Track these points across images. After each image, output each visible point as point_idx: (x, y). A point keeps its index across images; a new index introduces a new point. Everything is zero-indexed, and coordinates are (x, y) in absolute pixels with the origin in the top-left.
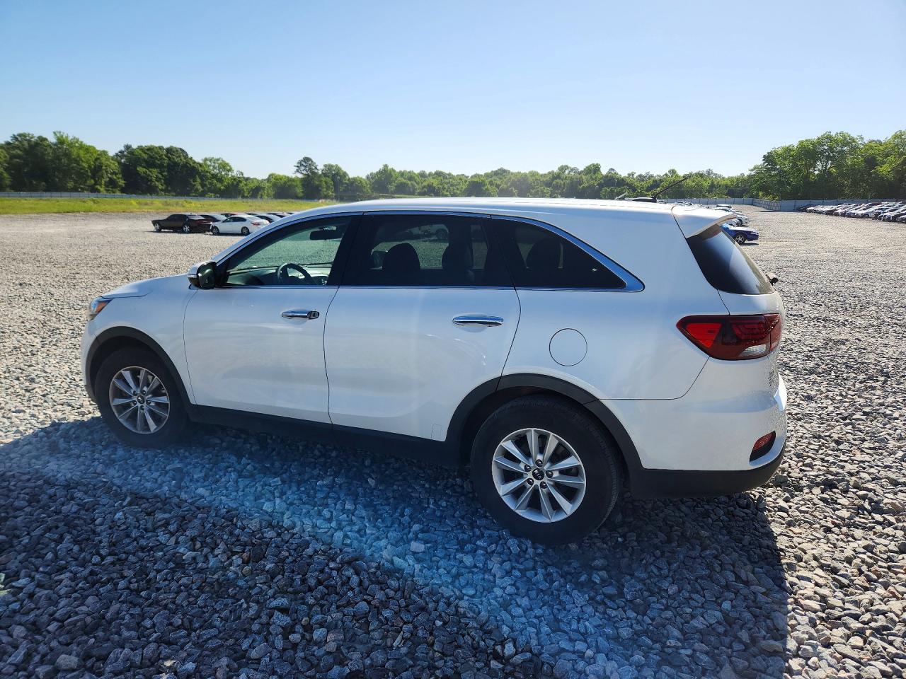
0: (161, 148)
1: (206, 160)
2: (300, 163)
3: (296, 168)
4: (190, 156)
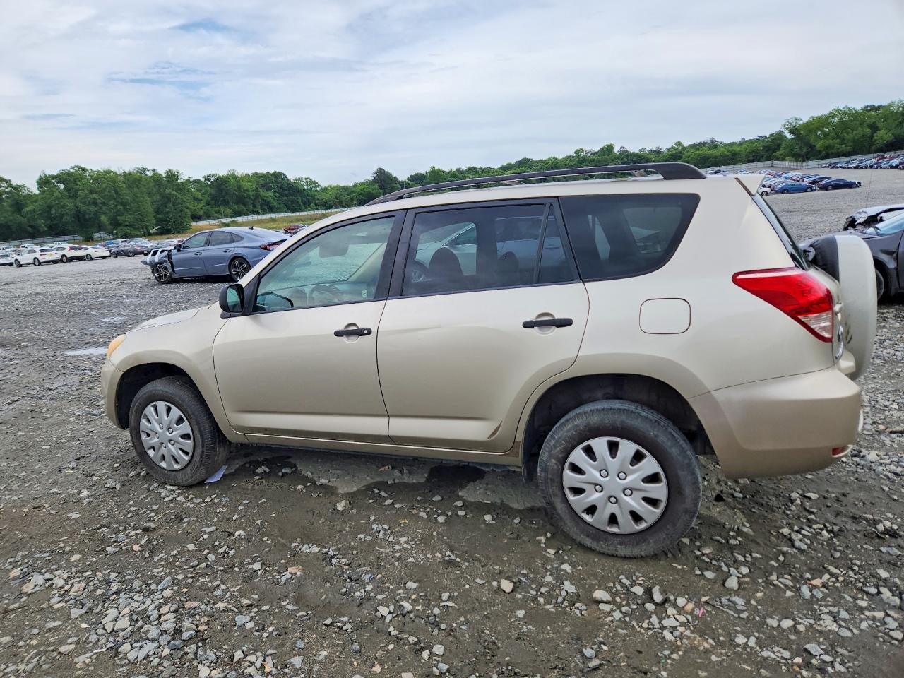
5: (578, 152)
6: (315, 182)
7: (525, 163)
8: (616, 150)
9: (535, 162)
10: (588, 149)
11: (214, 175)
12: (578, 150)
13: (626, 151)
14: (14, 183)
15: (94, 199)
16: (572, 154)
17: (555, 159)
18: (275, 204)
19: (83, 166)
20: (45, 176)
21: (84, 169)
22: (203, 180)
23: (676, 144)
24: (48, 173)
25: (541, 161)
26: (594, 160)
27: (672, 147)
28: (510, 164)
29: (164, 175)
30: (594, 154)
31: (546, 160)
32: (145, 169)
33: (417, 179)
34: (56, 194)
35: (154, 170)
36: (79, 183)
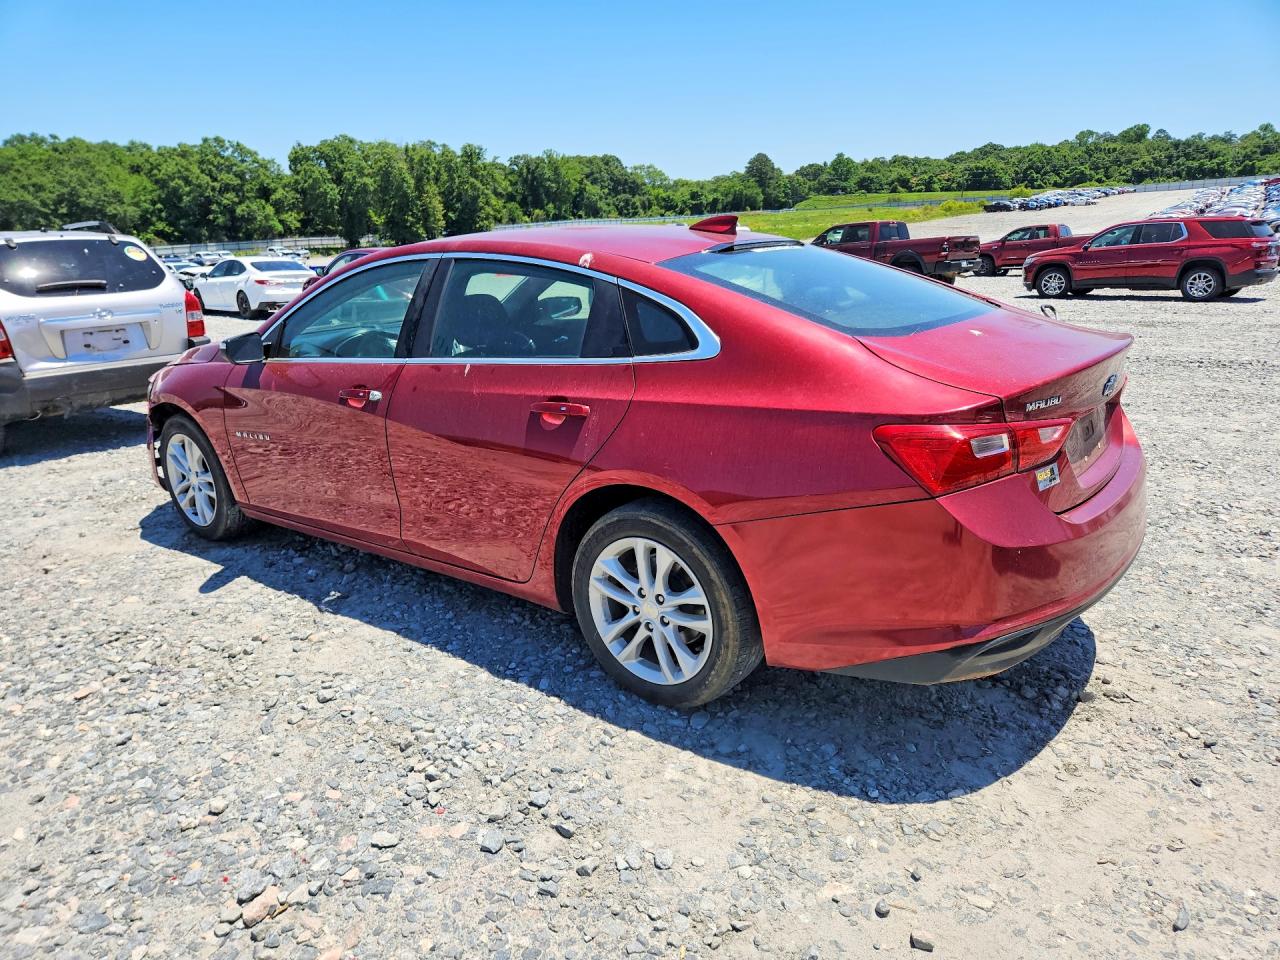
5: (1083, 136)
6: (661, 174)
7: (990, 150)
8: (1150, 136)
9: (1008, 150)
10: (1101, 132)
11: (525, 157)
12: (1082, 133)
13: (1169, 138)
14: (260, 157)
15: (365, 184)
16: (1072, 138)
17: (1042, 146)
18: (601, 204)
19: (351, 135)
20: (302, 149)
21: (351, 141)
22: (507, 164)
23: (1261, 128)
24: (304, 145)
25: (1017, 149)
26: (1115, 150)
27: (1254, 132)
28: (963, 153)
29: (459, 153)
30: (1113, 139)
31: (1026, 148)
32: (434, 143)
33: (811, 172)
34: (316, 175)
35: (444, 146)
36: (345, 160)
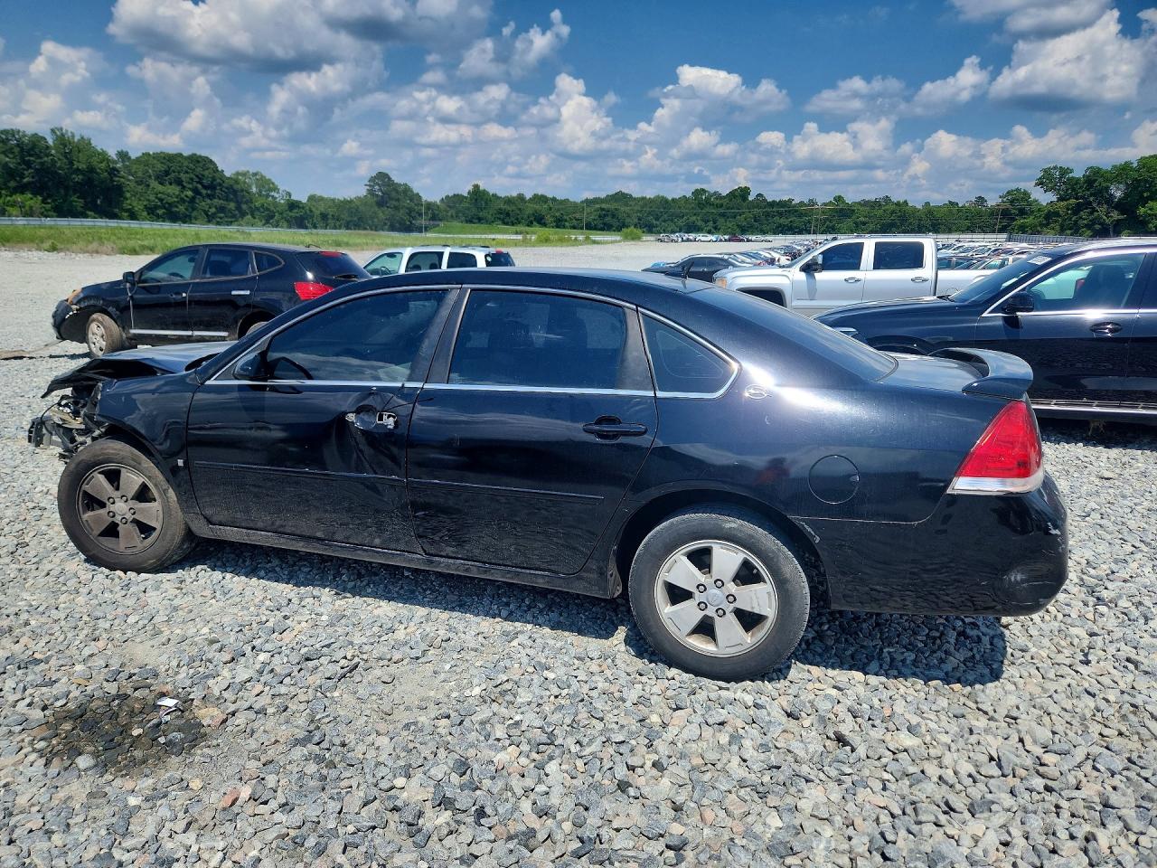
0: (180, 155)
1: (238, 174)
2: (372, 179)
3: (368, 188)
4: (220, 169)
